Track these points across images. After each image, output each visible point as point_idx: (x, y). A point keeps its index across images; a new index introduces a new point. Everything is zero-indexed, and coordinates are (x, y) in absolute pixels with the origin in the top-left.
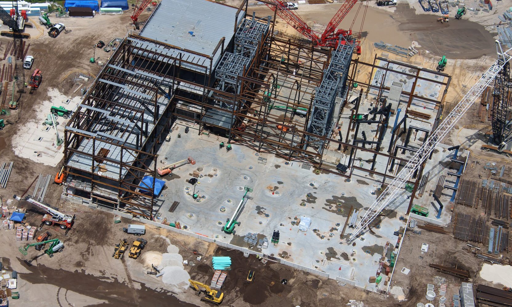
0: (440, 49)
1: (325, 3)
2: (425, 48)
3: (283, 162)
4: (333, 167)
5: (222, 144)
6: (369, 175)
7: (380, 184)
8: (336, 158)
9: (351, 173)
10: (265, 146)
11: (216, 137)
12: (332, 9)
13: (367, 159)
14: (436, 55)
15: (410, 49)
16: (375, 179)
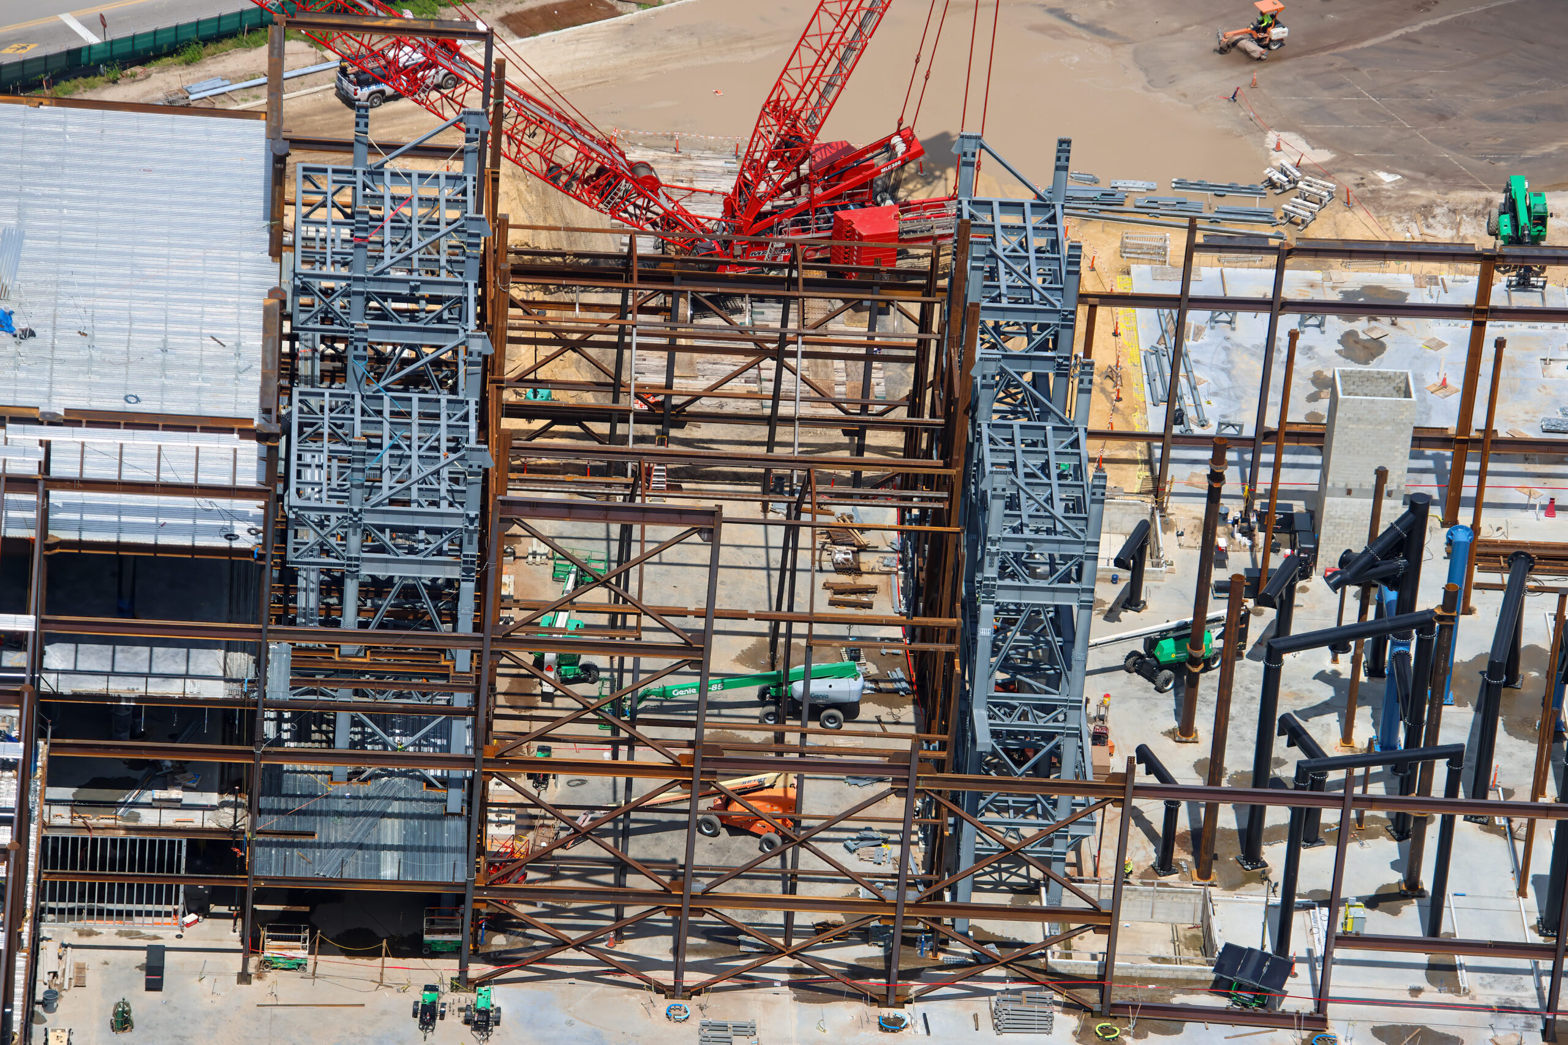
0: (1455, 147)
1: (613, 12)
2: (1362, 161)
3: (863, 1023)
4: (1189, 985)
5: (429, 996)
6: (1431, 980)
7: (1529, 1026)
8: (1167, 930)
9: (1321, 997)
10: (697, 950)
11: (365, 967)
12: (674, 39)
13: (1371, 892)
14: (1455, 187)
15: (1272, 184)
16: (1481, 1001)
